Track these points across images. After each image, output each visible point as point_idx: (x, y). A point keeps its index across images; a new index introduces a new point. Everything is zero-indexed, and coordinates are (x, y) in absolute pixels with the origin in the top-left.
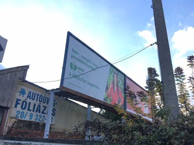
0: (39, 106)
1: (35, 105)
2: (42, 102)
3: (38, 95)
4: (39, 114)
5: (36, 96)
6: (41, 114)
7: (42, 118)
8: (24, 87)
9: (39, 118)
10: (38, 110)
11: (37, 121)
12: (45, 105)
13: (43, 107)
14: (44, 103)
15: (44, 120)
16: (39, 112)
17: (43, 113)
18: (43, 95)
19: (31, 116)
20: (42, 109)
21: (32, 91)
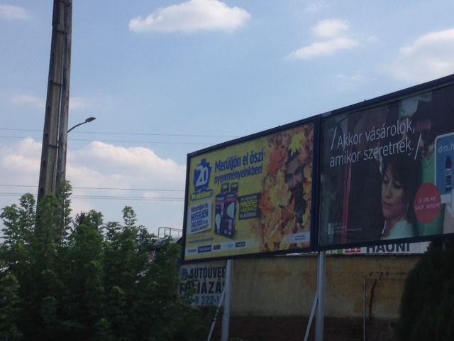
1: (199, 284)
2: (207, 278)
3: (201, 269)
4: (206, 295)
5: (199, 271)
6: (207, 294)
7: (210, 300)
9: (206, 300)
10: (204, 290)
11: (205, 305)
12: (212, 279)
13: (210, 283)
14: (210, 277)
15: (213, 302)
16: (206, 293)
17: (210, 292)
18: (208, 267)
19: (197, 300)
20: (208, 286)
21: (194, 266)
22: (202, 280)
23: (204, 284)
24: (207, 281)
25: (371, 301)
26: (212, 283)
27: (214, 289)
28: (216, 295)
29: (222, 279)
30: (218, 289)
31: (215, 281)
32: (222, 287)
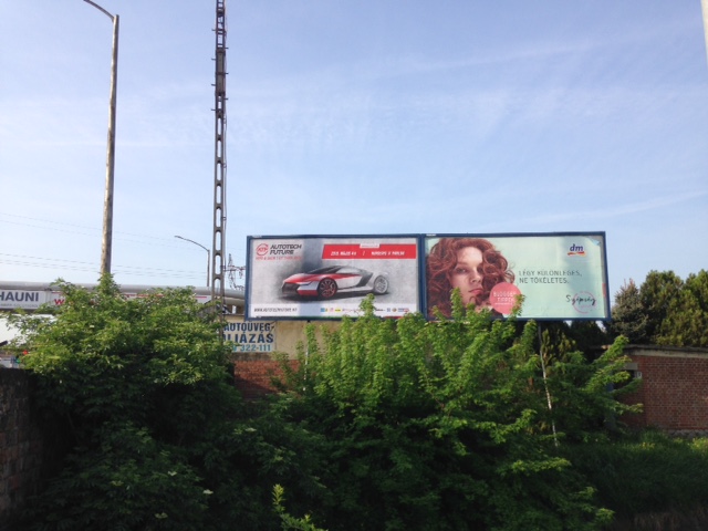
0: (243, 335)
1: (237, 336)
2: (247, 331)
3: (238, 324)
7: (251, 348)
9: (246, 348)
10: (243, 340)
11: (245, 352)
12: (253, 332)
13: (250, 335)
14: (250, 330)
15: (255, 349)
16: (246, 342)
17: (251, 341)
18: (247, 323)
20: (248, 338)
21: (230, 322)
22: (241, 332)
24: (247, 333)
26: (253, 335)
27: (256, 339)
28: (257, 345)
29: (265, 333)
30: (261, 339)
31: (258, 333)
32: (265, 338)
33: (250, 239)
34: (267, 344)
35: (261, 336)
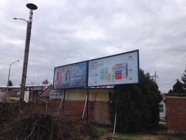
8: (52, 90)
12: (58, 93)
17: (58, 96)
19: (54, 97)
20: (57, 95)
21: (54, 90)
22: (56, 93)
23: (57, 94)
24: (57, 93)
25: (95, 97)
26: (59, 94)
27: (59, 95)
29: (61, 93)
30: (60, 95)
31: (59, 93)
32: (61, 95)
33: (55, 68)
34: (61, 96)
35: (60, 94)
